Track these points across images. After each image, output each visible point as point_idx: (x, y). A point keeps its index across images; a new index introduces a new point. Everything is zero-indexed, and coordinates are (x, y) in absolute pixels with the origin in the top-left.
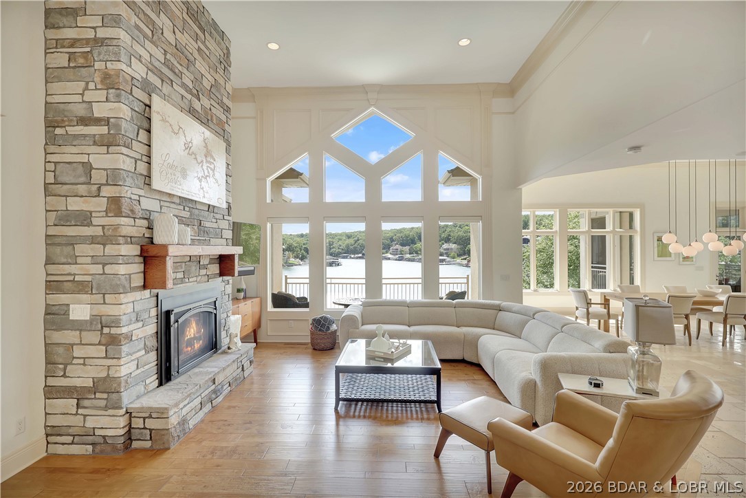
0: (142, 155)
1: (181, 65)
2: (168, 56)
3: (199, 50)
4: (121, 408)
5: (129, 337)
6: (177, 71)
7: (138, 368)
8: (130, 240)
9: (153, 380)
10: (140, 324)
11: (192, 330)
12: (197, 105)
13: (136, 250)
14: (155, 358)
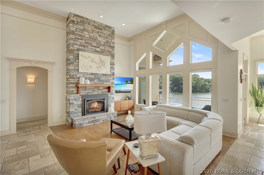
0: (77, 65)
1: (91, 41)
2: (86, 41)
3: (99, 35)
4: (70, 118)
5: (73, 104)
6: (89, 43)
7: (75, 110)
8: (73, 83)
9: (80, 114)
10: (76, 101)
11: (95, 105)
12: (98, 49)
13: (75, 85)
14: (81, 109)
